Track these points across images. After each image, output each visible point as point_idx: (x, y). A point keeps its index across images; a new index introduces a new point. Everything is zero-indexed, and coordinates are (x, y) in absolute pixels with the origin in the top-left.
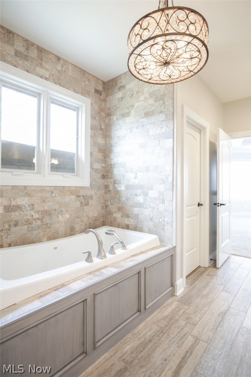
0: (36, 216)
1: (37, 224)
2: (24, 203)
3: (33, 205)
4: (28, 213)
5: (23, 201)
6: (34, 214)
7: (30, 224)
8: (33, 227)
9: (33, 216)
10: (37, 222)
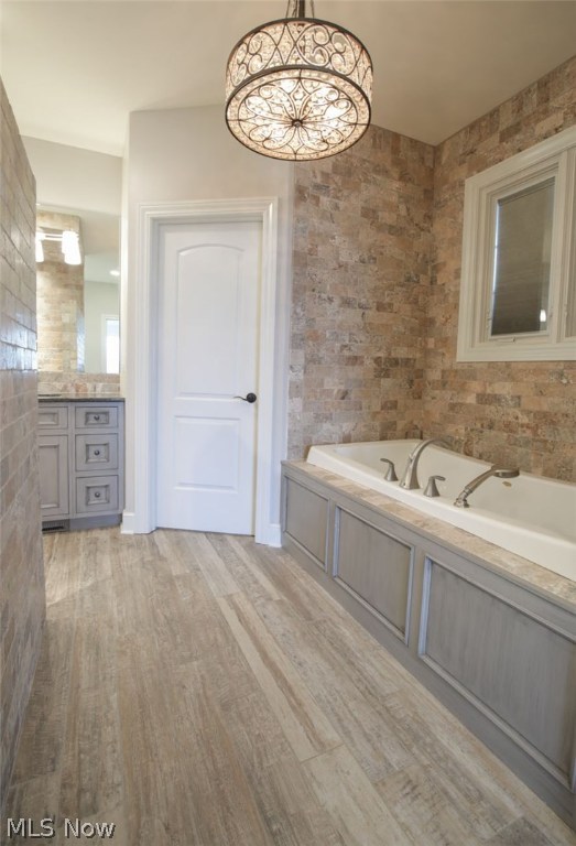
0: (524, 420)
1: (524, 435)
2: (504, 392)
3: (519, 397)
4: (511, 411)
5: (504, 389)
6: (520, 416)
7: (511, 431)
8: (516, 439)
9: (517, 418)
10: (524, 432)
